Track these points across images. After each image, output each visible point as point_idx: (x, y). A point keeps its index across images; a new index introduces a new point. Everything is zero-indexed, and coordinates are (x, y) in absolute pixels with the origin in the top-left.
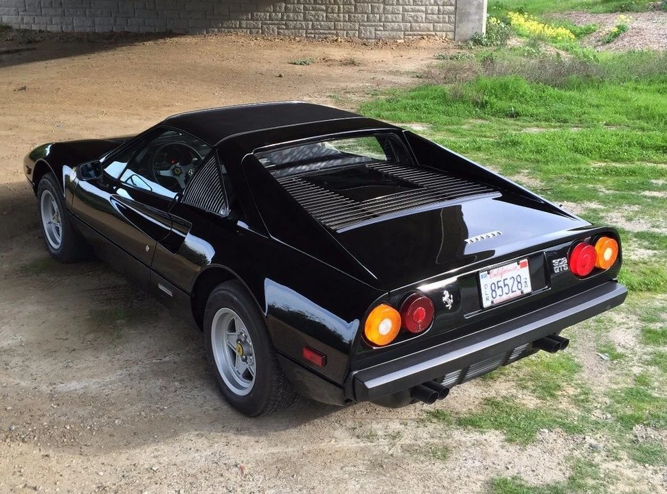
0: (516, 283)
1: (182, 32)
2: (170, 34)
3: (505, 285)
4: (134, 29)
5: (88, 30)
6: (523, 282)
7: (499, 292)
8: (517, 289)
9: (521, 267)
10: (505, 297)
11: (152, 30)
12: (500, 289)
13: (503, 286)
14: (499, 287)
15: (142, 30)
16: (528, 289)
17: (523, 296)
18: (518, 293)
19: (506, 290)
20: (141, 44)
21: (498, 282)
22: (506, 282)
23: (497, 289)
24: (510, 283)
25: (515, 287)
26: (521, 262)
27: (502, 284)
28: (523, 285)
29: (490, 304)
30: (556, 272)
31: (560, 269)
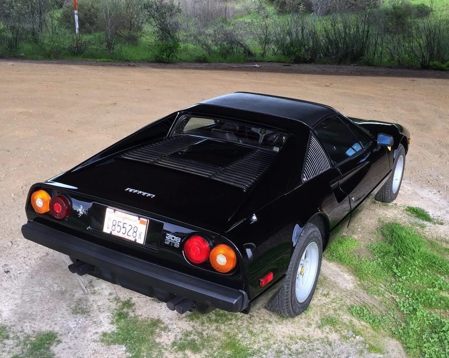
0: (132, 231)
3: (124, 227)
6: (138, 233)
7: (118, 229)
8: (131, 235)
9: (140, 223)
10: (120, 235)
12: (119, 227)
13: (122, 227)
16: (141, 241)
17: (135, 243)
18: (132, 239)
21: (119, 222)
22: (125, 225)
23: (116, 226)
24: (128, 228)
25: (131, 233)
26: (141, 219)
27: (121, 225)
28: (138, 235)
29: (108, 232)
30: (166, 242)
31: (171, 242)
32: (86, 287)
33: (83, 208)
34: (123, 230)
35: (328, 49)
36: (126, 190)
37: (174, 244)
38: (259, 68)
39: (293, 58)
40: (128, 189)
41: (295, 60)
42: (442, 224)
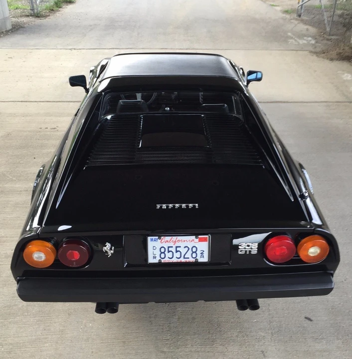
0: (190, 252)
3: (177, 251)
6: (199, 252)
8: (190, 256)
9: (199, 241)
10: (175, 260)
14: (169, 252)
16: (205, 259)
17: (197, 263)
18: (192, 260)
21: (169, 247)
22: (178, 249)
23: (166, 253)
24: (183, 251)
26: (200, 236)
27: (173, 250)
28: (199, 255)
29: (156, 261)
30: (240, 253)
31: (246, 251)
33: (112, 246)
34: (178, 255)
36: (158, 208)
37: (250, 251)
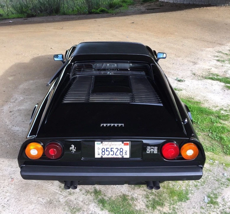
0: (119, 151)
1: (214, 5)
2: (210, 5)
4: (197, 3)
5: (182, 2)
7: (107, 153)
8: (119, 154)
9: (124, 145)
10: (110, 156)
11: (203, 3)
12: (108, 152)
13: (110, 151)
14: (107, 151)
15: (200, 3)
16: (127, 156)
17: (123, 158)
18: (120, 156)
19: (112, 153)
20: (194, 9)
21: (107, 148)
23: (105, 151)
24: (115, 151)
25: (118, 153)
26: (124, 142)
28: (124, 153)
29: (99, 157)
30: (147, 153)
31: (151, 152)
32: (61, 192)
33: (75, 147)
35: (41, 8)
36: (101, 126)
37: (153, 152)
38: (12, 22)
39: (26, 15)
40: (102, 125)
41: (27, 16)
42: (182, 90)
